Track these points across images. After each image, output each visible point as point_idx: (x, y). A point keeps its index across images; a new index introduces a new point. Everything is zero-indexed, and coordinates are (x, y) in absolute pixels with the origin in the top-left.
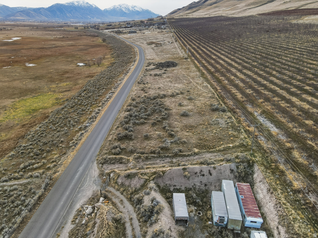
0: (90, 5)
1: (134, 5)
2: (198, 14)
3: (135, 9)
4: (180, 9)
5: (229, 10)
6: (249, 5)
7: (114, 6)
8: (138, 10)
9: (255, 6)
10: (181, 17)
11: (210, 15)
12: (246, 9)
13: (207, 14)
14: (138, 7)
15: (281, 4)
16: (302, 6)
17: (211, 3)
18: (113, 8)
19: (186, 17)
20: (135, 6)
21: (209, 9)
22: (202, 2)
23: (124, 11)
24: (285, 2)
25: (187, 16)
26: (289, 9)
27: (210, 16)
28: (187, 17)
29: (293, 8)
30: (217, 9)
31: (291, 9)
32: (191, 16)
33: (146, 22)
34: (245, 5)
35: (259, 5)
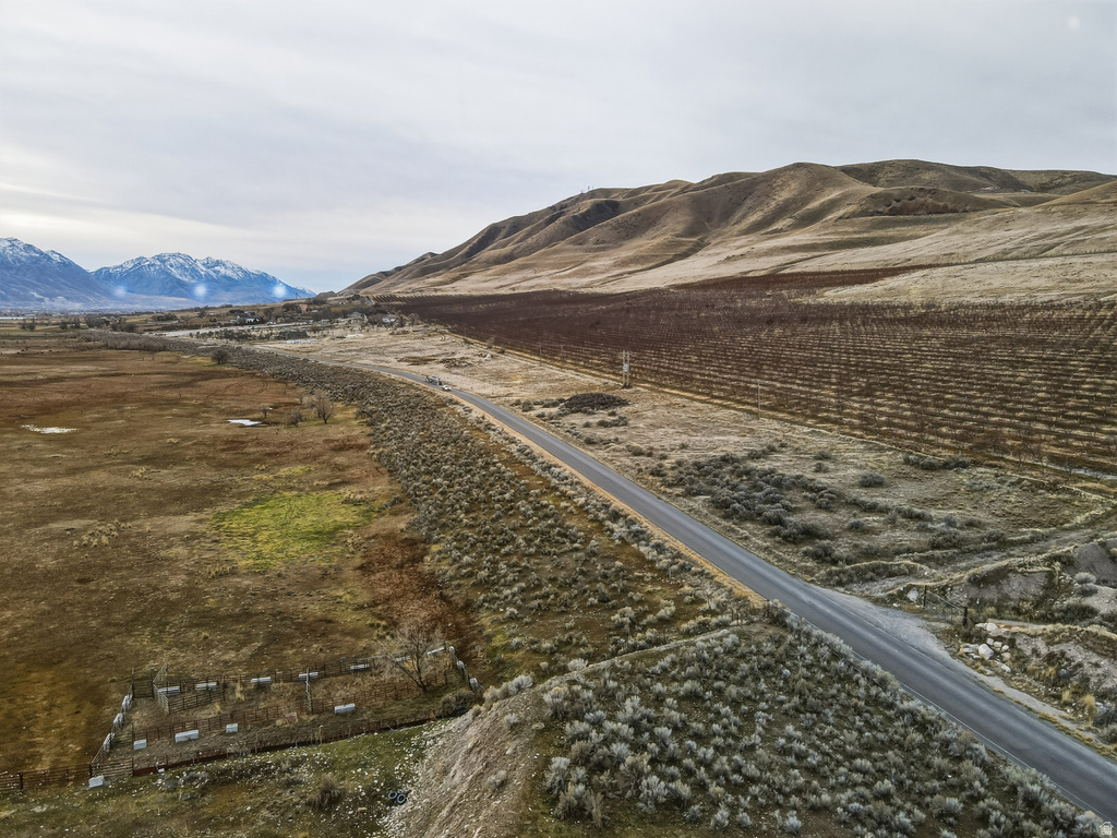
0: (42, 253)
1: (215, 258)
2: (473, 286)
3: (217, 272)
4: (386, 274)
5: (569, 276)
6: (624, 263)
7: (138, 259)
8: (229, 273)
9: (644, 267)
10: (419, 294)
11: (514, 289)
12: (622, 274)
13: (501, 287)
14: (228, 265)
15: (720, 263)
16: (784, 266)
17: (498, 257)
18: (135, 266)
19: (433, 294)
20: (218, 263)
21: (503, 273)
22: (461, 255)
23: (178, 277)
24: (728, 258)
25: (436, 290)
26: (750, 275)
27: (516, 292)
28: (439, 293)
29: (763, 273)
30: (528, 273)
31: (757, 274)
32: (450, 291)
33: (304, 307)
34: (612, 262)
35: (653, 264)
